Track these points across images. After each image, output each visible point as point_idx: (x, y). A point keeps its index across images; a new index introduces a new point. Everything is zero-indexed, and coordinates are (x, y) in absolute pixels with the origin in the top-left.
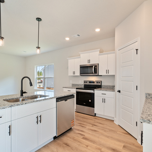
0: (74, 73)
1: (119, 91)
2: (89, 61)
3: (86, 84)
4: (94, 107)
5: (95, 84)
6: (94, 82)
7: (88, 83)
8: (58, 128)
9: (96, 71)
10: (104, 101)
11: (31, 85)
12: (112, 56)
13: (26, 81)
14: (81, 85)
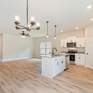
0: (64, 46)
1: (87, 54)
2: (71, 41)
3: (69, 51)
4: (75, 61)
5: (74, 51)
6: (73, 50)
7: (70, 51)
8: (66, 66)
9: (75, 45)
10: (80, 58)
11: (56, 51)
12: (83, 39)
13: (54, 50)
14: (67, 52)
